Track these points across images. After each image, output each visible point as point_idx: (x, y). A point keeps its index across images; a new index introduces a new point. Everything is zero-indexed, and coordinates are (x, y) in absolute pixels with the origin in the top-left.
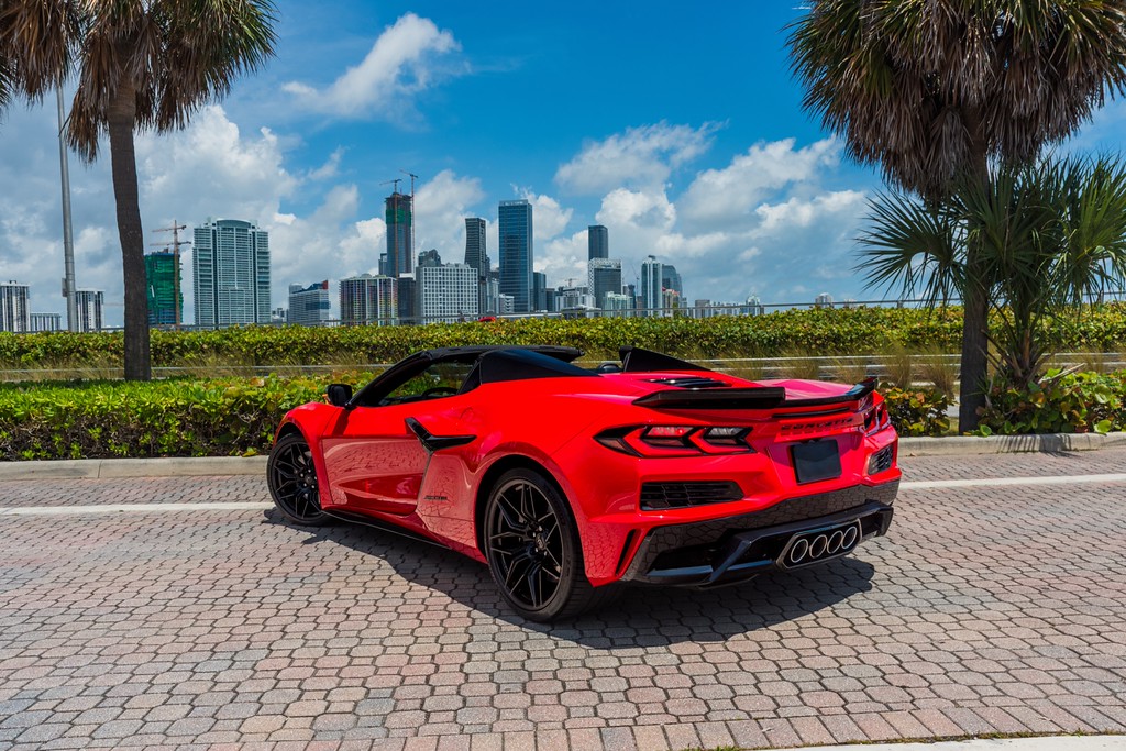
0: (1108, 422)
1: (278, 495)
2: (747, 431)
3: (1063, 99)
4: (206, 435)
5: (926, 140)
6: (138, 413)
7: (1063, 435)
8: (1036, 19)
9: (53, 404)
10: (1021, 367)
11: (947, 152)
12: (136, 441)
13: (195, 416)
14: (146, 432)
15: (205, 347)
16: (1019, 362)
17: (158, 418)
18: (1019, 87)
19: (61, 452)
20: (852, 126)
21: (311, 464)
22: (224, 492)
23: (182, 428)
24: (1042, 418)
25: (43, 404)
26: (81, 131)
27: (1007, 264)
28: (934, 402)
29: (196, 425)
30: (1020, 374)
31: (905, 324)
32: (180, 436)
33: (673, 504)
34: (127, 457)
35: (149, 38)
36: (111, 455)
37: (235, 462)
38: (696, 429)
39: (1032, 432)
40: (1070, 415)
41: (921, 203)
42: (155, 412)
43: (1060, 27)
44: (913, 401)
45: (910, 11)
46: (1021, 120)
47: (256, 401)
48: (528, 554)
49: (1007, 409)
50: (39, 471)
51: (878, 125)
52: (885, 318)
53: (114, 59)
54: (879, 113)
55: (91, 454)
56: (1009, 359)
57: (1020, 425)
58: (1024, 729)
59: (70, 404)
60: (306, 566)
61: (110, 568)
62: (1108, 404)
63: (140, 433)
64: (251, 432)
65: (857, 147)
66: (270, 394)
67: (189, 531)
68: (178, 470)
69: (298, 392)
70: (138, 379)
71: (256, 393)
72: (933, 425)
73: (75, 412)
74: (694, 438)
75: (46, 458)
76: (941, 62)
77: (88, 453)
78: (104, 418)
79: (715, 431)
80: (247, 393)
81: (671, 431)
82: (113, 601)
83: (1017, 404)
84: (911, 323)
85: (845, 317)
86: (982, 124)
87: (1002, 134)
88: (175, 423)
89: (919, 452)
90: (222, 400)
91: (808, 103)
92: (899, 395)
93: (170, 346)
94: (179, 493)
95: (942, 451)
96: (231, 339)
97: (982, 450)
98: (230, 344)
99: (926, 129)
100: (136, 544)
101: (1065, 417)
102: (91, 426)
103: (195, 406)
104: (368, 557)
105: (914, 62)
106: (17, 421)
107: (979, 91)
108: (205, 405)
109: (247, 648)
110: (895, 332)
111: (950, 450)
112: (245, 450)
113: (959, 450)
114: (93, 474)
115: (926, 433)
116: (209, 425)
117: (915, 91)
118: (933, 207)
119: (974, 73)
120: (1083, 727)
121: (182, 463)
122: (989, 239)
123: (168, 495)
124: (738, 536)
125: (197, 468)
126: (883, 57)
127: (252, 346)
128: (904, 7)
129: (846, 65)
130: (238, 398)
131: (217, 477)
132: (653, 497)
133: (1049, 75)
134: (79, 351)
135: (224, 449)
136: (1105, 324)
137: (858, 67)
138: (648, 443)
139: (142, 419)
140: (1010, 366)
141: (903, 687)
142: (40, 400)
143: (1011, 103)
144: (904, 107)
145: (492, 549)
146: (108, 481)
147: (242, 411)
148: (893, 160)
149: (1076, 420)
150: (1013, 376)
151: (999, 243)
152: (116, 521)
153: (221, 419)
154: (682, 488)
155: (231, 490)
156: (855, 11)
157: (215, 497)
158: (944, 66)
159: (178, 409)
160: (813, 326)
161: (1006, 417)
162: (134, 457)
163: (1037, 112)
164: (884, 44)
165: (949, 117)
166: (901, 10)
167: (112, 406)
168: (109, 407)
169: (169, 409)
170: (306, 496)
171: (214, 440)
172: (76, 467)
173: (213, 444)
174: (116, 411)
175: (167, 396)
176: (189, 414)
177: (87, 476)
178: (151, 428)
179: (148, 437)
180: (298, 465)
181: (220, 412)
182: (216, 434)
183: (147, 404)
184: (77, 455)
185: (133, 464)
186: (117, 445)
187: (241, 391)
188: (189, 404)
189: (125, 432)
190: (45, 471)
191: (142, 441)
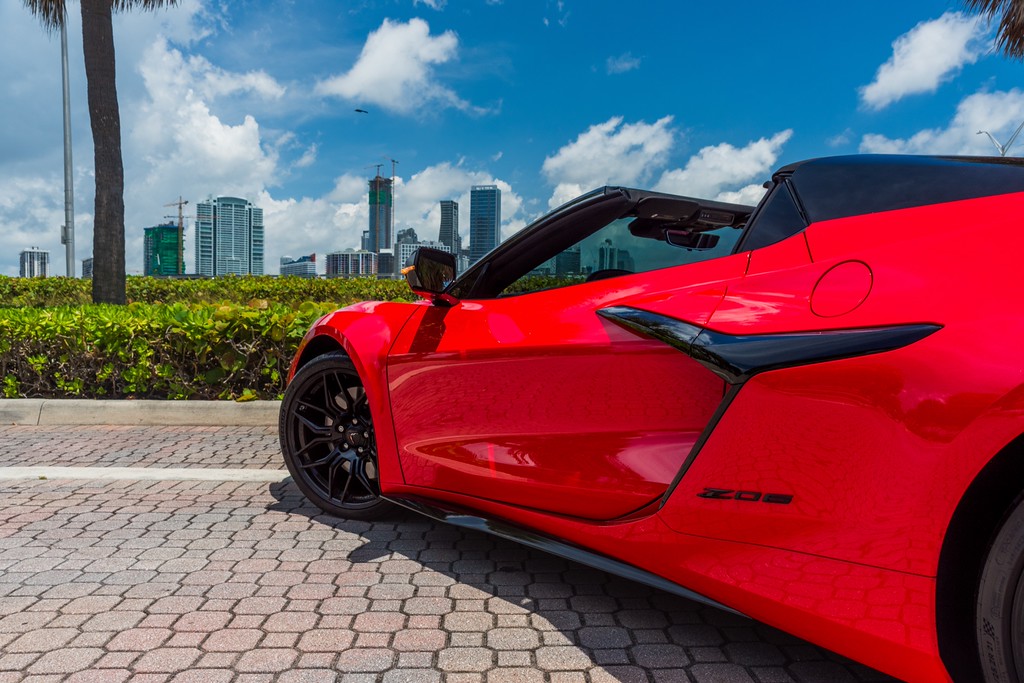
1: (298, 462)
4: (190, 372)
6: (97, 338)
12: (93, 376)
13: (174, 343)
14: (106, 364)
15: (200, 294)
17: (124, 345)
21: (357, 409)
22: (209, 449)
23: (156, 359)
29: (174, 357)
32: (152, 371)
34: (79, 397)
36: (60, 394)
37: (226, 408)
42: (120, 336)
47: (259, 327)
55: (32, 392)
63: (98, 364)
64: (249, 368)
66: (276, 317)
68: (147, 416)
69: (314, 315)
70: (108, 301)
71: (256, 315)
77: (29, 390)
78: (59, 346)
80: (245, 315)
88: (146, 353)
90: (210, 323)
96: (226, 288)
98: (226, 292)
102: (33, 354)
103: (175, 330)
108: (188, 329)
112: (240, 392)
114: (31, 419)
116: (192, 355)
121: (154, 408)
123: (125, 452)
125: (171, 414)
127: (248, 294)
130: (232, 321)
131: (200, 429)
135: (212, 392)
139: (102, 346)
146: (48, 429)
147: (237, 340)
152: (23, 498)
153: (209, 349)
155: (219, 447)
157: (194, 458)
159: (151, 333)
162: (90, 396)
167: (62, 328)
168: (59, 329)
169: (139, 333)
170: (347, 466)
171: (199, 378)
172: (9, 410)
173: (197, 383)
174: (68, 334)
175: (138, 316)
176: (166, 340)
177: (22, 422)
178: (114, 357)
179: (110, 371)
180: (335, 412)
181: (207, 339)
182: (201, 369)
183: (109, 325)
184: (11, 392)
185: (87, 408)
186: (66, 381)
187: (235, 312)
188: (166, 327)
189: (79, 362)
191: (101, 375)
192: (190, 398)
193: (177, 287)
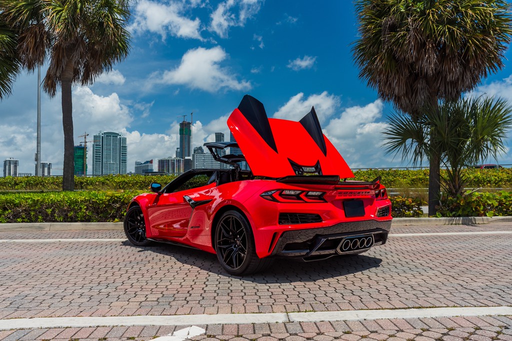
0: (493, 212)
2: (324, 193)
3: (468, 73)
4: (98, 213)
5: (411, 91)
6: (68, 203)
7: (472, 217)
8: (455, 41)
9: (32, 198)
10: (455, 189)
11: (420, 96)
12: (67, 215)
13: (93, 204)
14: (71, 211)
15: (97, 183)
16: (454, 186)
17: (77, 205)
18: (449, 69)
19: (34, 219)
20: (380, 85)
21: (142, 219)
22: (104, 235)
23: (87, 209)
24: (463, 210)
25: (27, 199)
26: (49, 85)
27: (447, 144)
28: (416, 202)
29: (93, 209)
30: (454, 192)
31: (409, 177)
32: (86, 213)
33: (293, 222)
34: (62, 222)
35: (81, 46)
36: (56, 221)
37: (110, 224)
38: (303, 192)
39: (459, 216)
40: (476, 208)
41: (410, 118)
42: (76, 202)
43: (465, 45)
44: (407, 202)
45: (402, 36)
46: (452, 82)
47: (120, 198)
48: (233, 247)
49: (449, 206)
50: (24, 227)
51: (390, 84)
52: (400, 174)
53: (65, 54)
54: (391, 79)
55: (47, 221)
56: (449, 185)
57: (454, 213)
58: (432, 306)
59: (39, 198)
60: (139, 259)
61: (55, 258)
62: (492, 204)
63: (68, 211)
64: (117, 212)
65: (382, 94)
67: (90, 247)
68: (84, 227)
70: (68, 190)
71: (120, 195)
72: (416, 212)
73: (41, 202)
74: (302, 196)
75: (27, 222)
76: (416, 58)
77: (45, 220)
78: (53, 205)
79: (310, 193)
80: (116, 195)
81: (292, 193)
82: (56, 268)
83: (452, 204)
84: (412, 176)
85: (383, 174)
86: (435, 84)
87: (443, 88)
88: (84, 207)
89: (410, 224)
91: (362, 75)
92: (400, 199)
93: (82, 183)
94: (85, 236)
95: (420, 224)
96: (109, 180)
97: (437, 223)
98: (108, 182)
99: (411, 86)
100: (66, 251)
101: (474, 209)
102: (47, 208)
103: (93, 200)
104: (166, 256)
105: (405, 58)
106: (15, 205)
107: (432, 70)
108: (97, 200)
109: (114, 282)
110: (405, 180)
111: (423, 223)
112: (114, 220)
113: (427, 223)
114: (47, 229)
115: (413, 216)
116: (99, 208)
117: (406, 70)
118: (415, 119)
119: (430, 62)
120: (456, 305)
121: (86, 225)
122: (438, 132)
123: (80, 236)
124: (320, 238)
125: (93, 227)
126: (391, 56)
127: (119, 183)
128: (399, 35)
129: (376, 58)
130: (112, 197)
131: (101, 231)
132: (284, 219)
133: (461, 63)
134: (41, 184)
135: (105, 219)
136: (498, 178)
137: (381, 60)
138: (283, 197)
139: (70, 205)
140: (450, 188)
141: (386, 295)
142: (26, 197)
143: (446, 75)
144: (401, 77)
145: (218, 246)
146: (54, 231)
147: (113, 203)
148: (398, 99)
149: (479, 211)
150: (451, 192)
151: (443, 134)
152: (58, 244)
153: (104, 206)
154: (296, 216)
155: (108, 235)
156: (380, 37)
157: (100, 237)
158: (417, 60)
159: (86, 201)
160: (368, 177)
161: (448, 210)
162: (65, 222)
163: (458, 79)
164: (392, 50)
165: (421, 81)
166: (398, 36)
168: (56, 200)
169: (82, 201)
170: (140, 233)
171: (101, 215)
172: (41, 226)
173: (100, 217)
174: (59, 201)
175: (81, 196)
176: (90, 203)
177: (44, 230)
178: (74, 209)
179: (72, 213)
180: (137, 220)
181: (104, 203)
182: (101, 212)
183: (72, 199)
184: (40, 221)
185: (65, 225)
186: (58, 216)
187: (113, 194)
188: (90, 199)
189: (62, 211)
190: (27, 227)
191: (69, 215)
192: (98, 221)
193: (87, 180)
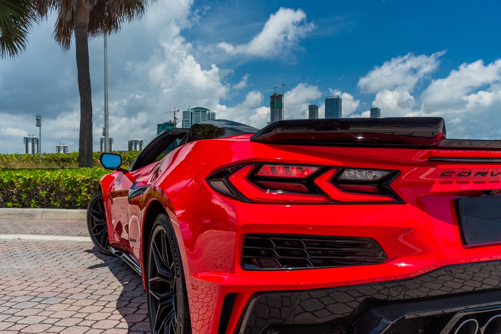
6: (66, 183)
9: (22, 177)
12: (64, 199)
13: (95, 185)
14: (69, 194)
17: (76, 186)
19: (26, 203)
23: (88, 192)
29: (95, 191)
32: (87, 197)
34: (60, 208)
38: (324, 169)
42: (73, 183)
59: (32, 177)
63: (66, 194)
73: (35, 182)
74: (322, 182)
75: (18, 207)
77: (40, 205)
78: (49, 185)
79: (348, 175)
81: (294, 172)
88: (84, 189)
94: (68, 229)
102: (41, 189)
103: (96, 180)
114: (39, 217)
124: (375, 312)
132: (256, 253)
139: (68, 186)
162: (64, 208)
167: (53, 179)
168: (52, 179)
169: (83, 181)
172: (31, 213)
174: (56, 181)
175: (81, 174)
176: (92, 184)
177: (36, 218)
178: (72, 192)
179: (70, 197)
183: (69, 177)
184: (33, 206)
185: (60, 212)
186: (54, 201)
188: (93, 178)
189: (59, 193)
190: (15, 214)
191: (67, 199)
